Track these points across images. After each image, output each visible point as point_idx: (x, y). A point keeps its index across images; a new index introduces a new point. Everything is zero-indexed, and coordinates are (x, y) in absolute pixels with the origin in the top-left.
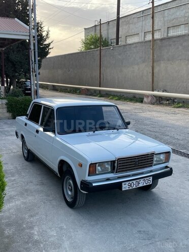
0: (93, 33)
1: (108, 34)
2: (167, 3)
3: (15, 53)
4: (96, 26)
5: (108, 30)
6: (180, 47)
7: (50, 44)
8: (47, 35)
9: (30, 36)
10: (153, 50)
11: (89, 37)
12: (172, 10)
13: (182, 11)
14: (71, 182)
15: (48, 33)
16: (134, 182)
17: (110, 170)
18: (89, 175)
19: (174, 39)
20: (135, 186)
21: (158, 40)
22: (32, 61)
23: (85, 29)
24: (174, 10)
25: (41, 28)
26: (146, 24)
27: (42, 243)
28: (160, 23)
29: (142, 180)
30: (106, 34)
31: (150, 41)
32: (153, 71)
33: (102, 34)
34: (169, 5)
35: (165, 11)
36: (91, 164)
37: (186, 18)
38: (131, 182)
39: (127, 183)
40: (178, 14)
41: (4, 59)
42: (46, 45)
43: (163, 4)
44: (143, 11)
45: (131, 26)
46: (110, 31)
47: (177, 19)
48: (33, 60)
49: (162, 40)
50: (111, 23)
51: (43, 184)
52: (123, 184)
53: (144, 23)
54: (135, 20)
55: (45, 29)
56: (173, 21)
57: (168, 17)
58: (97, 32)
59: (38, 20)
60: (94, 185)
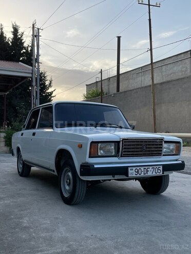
0: (94, 89)
1: (109, 89)
2: (164, 59)
3: (18, 99)
4: (97, 82)
5: (108, 85)
6: (180, 89)
7: (52, 92)
8: (50, 84)
9: (32, 73)
10: (153, 93)
11: (91, 92)
12: (169, 66)
13: (179, 66)
14: (70, 174)
15: (51, 82)
16: (142, 168)
17: (113, 154)
18: (89, 157)
19: (174, 82)
20: (143, 173)
21: (157, 84)
22: (33, 96)
23: (87, 85)
24: (171, 66)
25: (45, 77)
26: (144, 79)
27: (32, 229)
28: (158, 78)
29: (151, 168)
30: (107, 89)
31: (150, 86)
32: (154, 113)
33: (103, 89)
34: (166, 61)
35: (163, 67)
36: (92, 142)
37: (183, 73)
38: (138, 168)
39: (134, 169)
40: (175, 68)
41: (6, 105)
42: (48, 93)
43: (160, 61)
44: (141, 67)
45: (131, 81)
46: (111, 86)
47: (174, 73)
48: (35, 96)
49: (162, 84)
50: (111, 79)
51: (38, 190)
52: (129, 169)
53: (143, 78)
54: (135, 76)
55: (48, 78)
56: (171, 76)
57: (166, 71)
58: (98, 87)
59: (41, 70)
60: (96, 166)
